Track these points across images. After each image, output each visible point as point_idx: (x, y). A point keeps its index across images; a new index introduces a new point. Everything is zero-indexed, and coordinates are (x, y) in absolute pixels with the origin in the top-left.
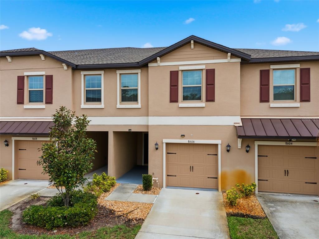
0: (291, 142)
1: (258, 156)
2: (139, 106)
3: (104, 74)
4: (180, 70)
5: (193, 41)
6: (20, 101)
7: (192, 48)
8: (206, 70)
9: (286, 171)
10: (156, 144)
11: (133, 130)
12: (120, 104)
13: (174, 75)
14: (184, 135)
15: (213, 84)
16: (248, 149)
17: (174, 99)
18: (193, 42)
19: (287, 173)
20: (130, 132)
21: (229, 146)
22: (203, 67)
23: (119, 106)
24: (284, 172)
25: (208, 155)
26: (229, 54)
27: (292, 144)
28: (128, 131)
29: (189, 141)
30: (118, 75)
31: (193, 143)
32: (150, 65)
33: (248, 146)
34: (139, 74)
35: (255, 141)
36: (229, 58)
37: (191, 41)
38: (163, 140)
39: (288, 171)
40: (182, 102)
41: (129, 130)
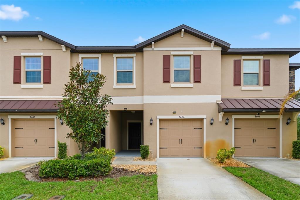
0: (259, 116)
1: (235, 128)
2: (134, 86)
3: (101, 57)
4: (172, 55)
5: (183, 29)
6: (17, 80)
7: (182, 36)
8: (194, 55)
9: (254, 140)
10: (151, 120)
11: (128, 109)
12: (116, 85)
13: (167, 59)
14: (175, 112)
15: (200, 68)
16: (227, 121)
17: (166, 80)
18: (183, 31)
19: (254, 141)
20: (126, 110)
21: (212, 120)
22: (192, 53)
23: (115, 86)
24: (253, 140)
25: (195, 129)
26: (213, 43)
27: (260, 117)
28: (123, 109)
29: (179, 117)
30: (115, 59)
31: (183, 118)
32: (145, 49)
33: (228, 119)
34: (134, 58)
35: (233, 116)
36: (212, 46)
37: (182, 29)
38: (157, 116)
39: (255, 139)
40: (173, 83)
41: (125, 108)
